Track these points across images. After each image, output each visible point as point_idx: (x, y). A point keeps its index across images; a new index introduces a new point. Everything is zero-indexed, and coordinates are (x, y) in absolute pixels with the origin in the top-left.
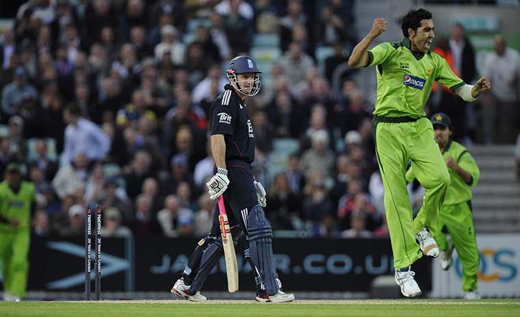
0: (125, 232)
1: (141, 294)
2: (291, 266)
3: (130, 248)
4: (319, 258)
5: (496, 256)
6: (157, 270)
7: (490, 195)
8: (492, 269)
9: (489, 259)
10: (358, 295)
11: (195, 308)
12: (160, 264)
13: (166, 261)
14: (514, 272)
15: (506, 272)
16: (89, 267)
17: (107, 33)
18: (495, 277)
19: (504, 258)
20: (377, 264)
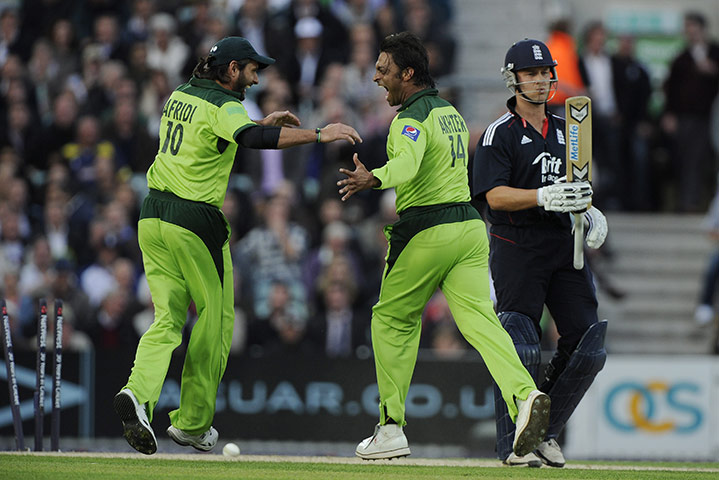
0: (80, 342)
2: (343, 403)
3: (87, 369)
5: (671, 392)
7: (662, 295)
8: (664, 413)
9: (659, 397)
10: (449, 450)
14: (698, 417)
15: (685, 419)
16: (16, 398)
17: (62, 31)
18: (669, 427)
19: (683, 397)
20: (480, 401)
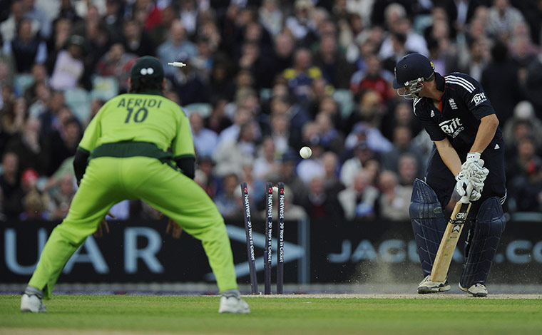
1: (317, 287)
3: (304, 233)
4: (524, 244)
6: (335, 258)
11: (380, 303)
12: (339, 251)
13: (346, 247)
16: (253, 254)
